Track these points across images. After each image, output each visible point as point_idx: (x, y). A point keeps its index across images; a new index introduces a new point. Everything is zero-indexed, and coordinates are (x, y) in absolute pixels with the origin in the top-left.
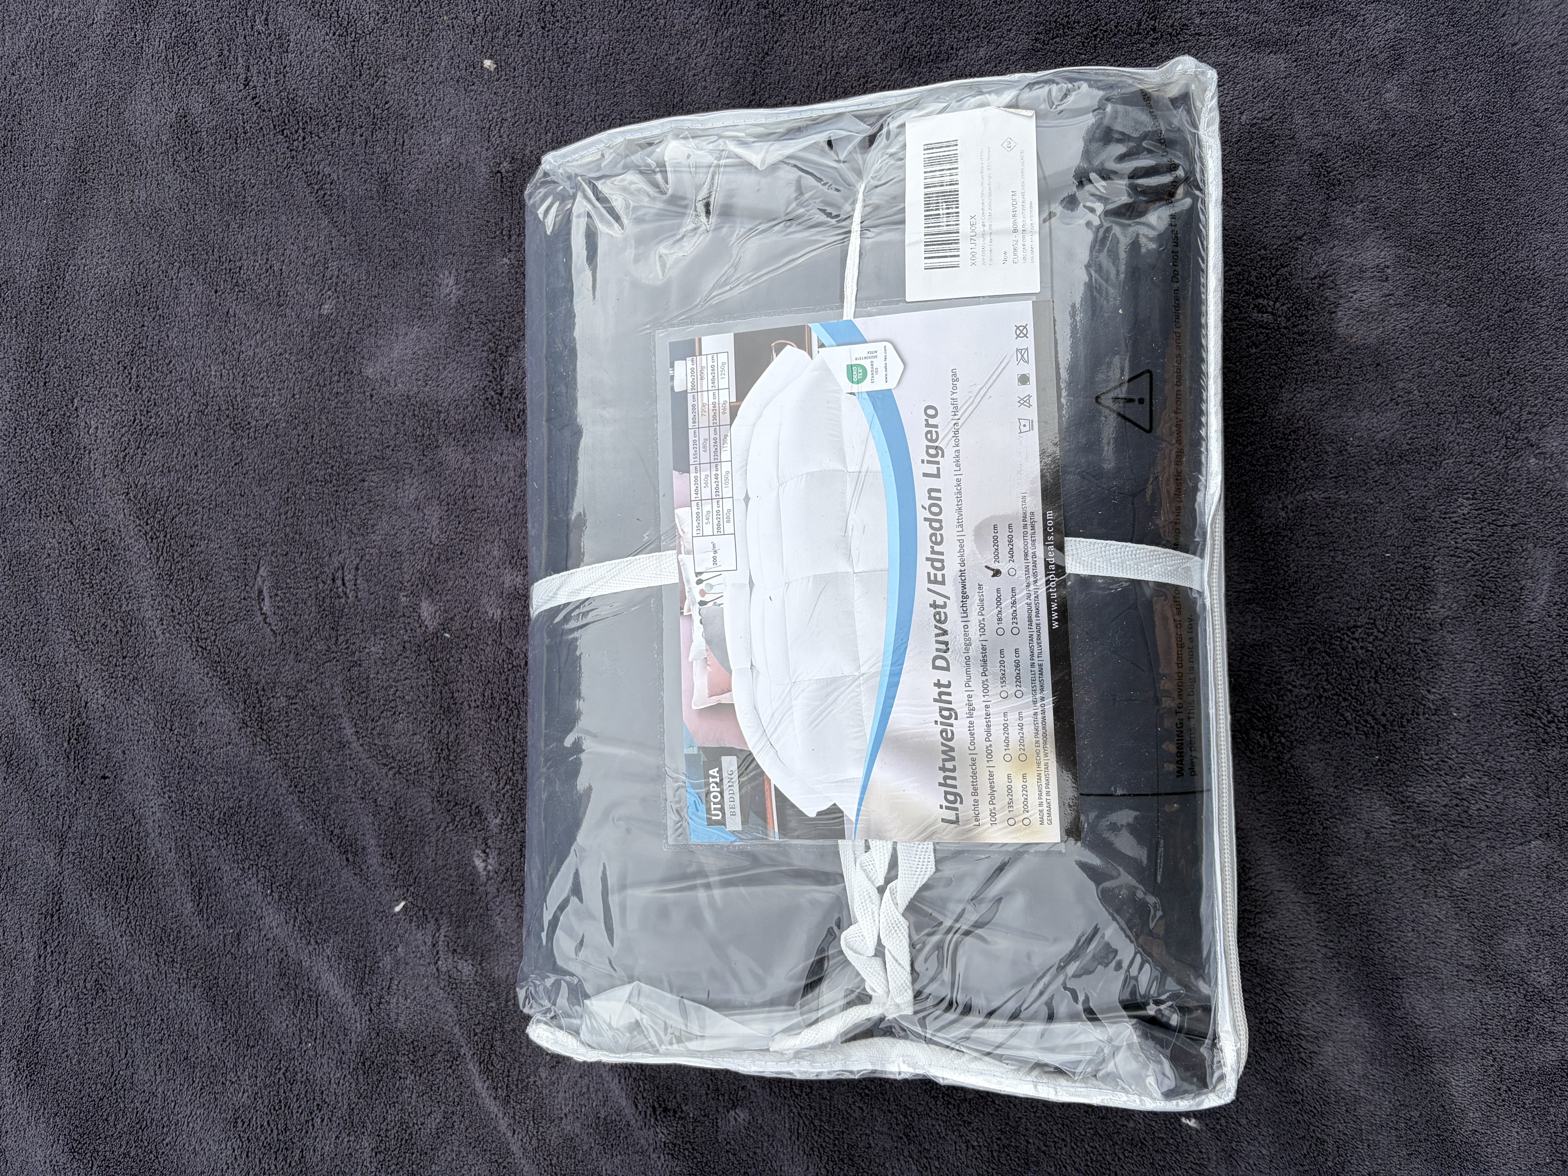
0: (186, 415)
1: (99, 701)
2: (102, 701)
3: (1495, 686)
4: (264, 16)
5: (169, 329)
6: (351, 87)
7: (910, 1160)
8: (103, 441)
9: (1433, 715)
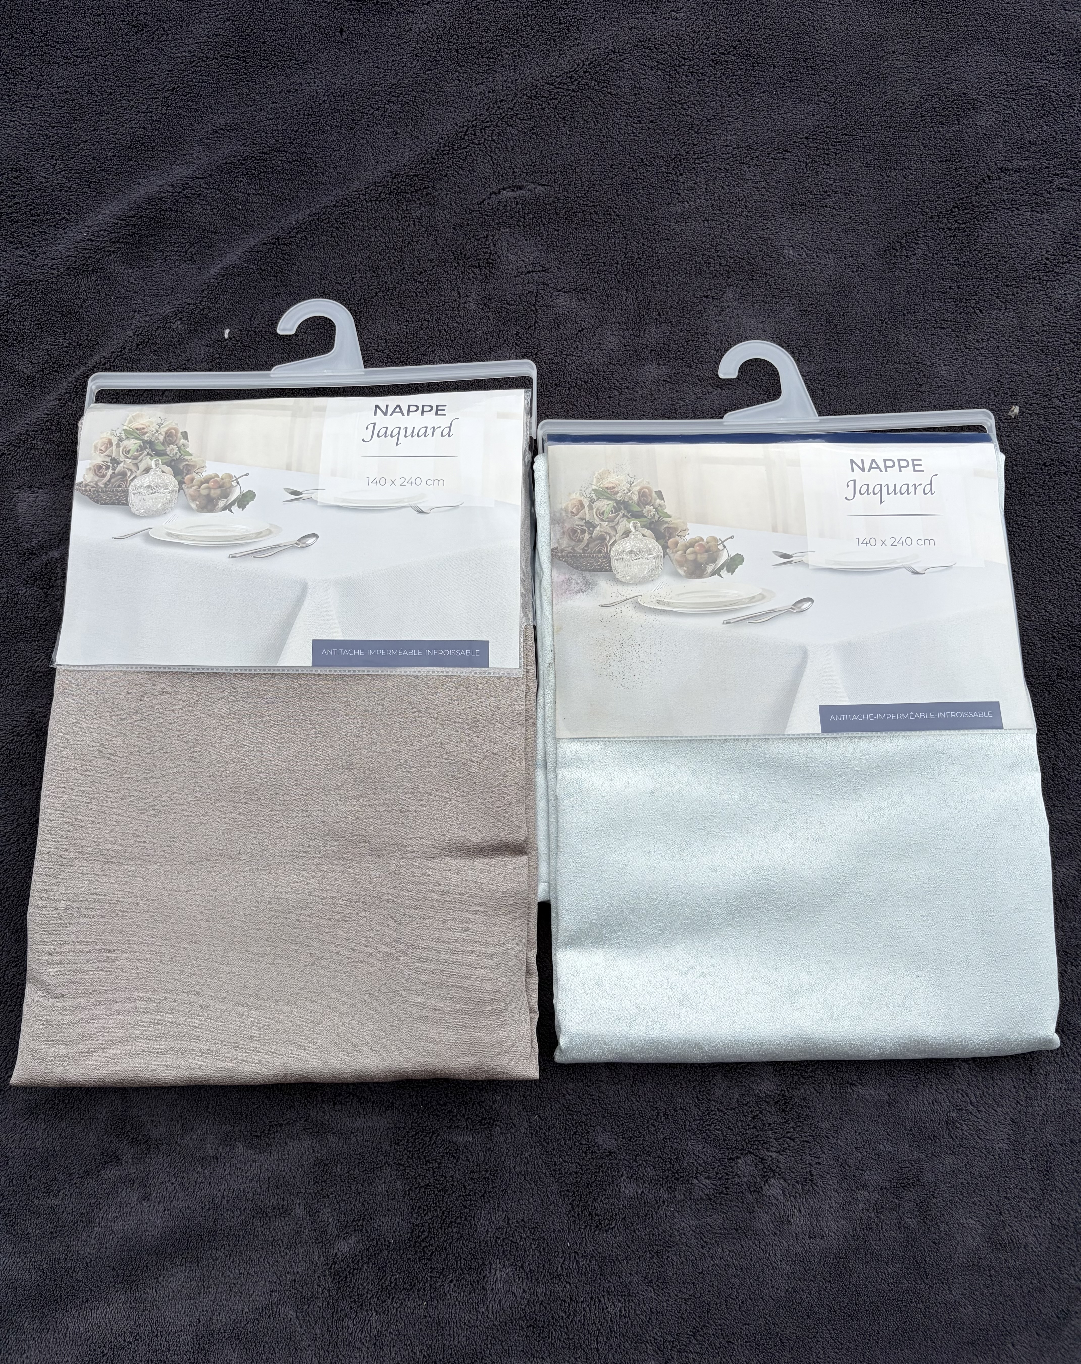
0: (689, 112)
1: (414, 26)
2: (415, 29)
3: (456, 1338)
4: (1066, 187)
5: (771, 93)
6: (997, 276)
7: (15, 825)
8: (664, 26)
9: (430, 1285)
